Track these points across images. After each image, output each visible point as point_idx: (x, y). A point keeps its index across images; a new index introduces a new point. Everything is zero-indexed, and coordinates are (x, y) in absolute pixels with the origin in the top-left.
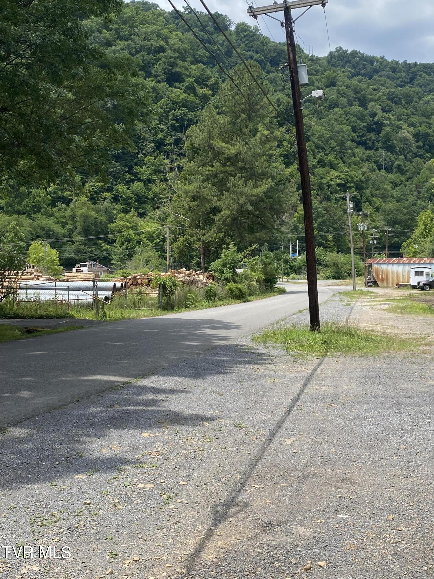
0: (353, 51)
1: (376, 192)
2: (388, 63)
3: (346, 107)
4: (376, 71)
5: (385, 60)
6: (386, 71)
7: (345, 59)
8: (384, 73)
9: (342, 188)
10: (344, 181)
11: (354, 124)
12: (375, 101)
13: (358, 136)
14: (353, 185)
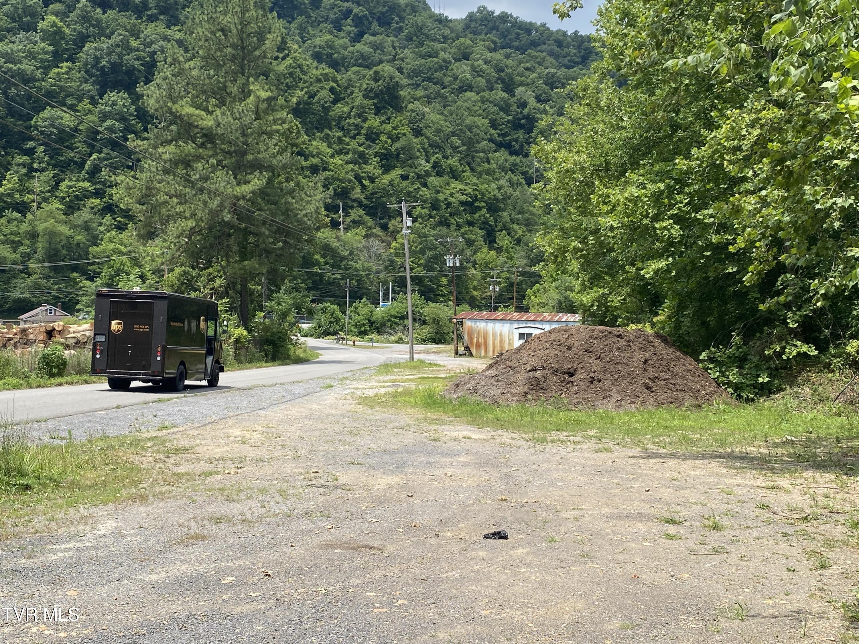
0: (503, 13)
1: (517, 216)
2: (552, 33)
3: (484, 91)
4: (534, 44)
5: (548, 29)
6: (549, 45)
7: (490, 24)
8: (544, 47)
9: (467, 207)
10: (471, 197)
11: (494, 117)
12: (528, 85)
13: (498, 134)
14: (483, 204)
